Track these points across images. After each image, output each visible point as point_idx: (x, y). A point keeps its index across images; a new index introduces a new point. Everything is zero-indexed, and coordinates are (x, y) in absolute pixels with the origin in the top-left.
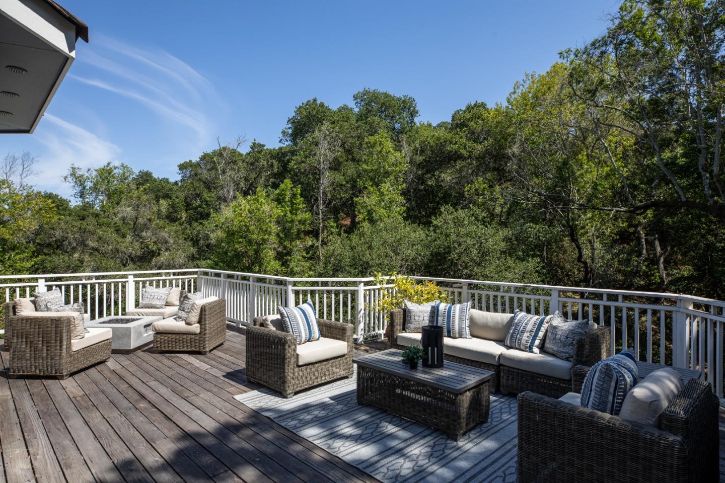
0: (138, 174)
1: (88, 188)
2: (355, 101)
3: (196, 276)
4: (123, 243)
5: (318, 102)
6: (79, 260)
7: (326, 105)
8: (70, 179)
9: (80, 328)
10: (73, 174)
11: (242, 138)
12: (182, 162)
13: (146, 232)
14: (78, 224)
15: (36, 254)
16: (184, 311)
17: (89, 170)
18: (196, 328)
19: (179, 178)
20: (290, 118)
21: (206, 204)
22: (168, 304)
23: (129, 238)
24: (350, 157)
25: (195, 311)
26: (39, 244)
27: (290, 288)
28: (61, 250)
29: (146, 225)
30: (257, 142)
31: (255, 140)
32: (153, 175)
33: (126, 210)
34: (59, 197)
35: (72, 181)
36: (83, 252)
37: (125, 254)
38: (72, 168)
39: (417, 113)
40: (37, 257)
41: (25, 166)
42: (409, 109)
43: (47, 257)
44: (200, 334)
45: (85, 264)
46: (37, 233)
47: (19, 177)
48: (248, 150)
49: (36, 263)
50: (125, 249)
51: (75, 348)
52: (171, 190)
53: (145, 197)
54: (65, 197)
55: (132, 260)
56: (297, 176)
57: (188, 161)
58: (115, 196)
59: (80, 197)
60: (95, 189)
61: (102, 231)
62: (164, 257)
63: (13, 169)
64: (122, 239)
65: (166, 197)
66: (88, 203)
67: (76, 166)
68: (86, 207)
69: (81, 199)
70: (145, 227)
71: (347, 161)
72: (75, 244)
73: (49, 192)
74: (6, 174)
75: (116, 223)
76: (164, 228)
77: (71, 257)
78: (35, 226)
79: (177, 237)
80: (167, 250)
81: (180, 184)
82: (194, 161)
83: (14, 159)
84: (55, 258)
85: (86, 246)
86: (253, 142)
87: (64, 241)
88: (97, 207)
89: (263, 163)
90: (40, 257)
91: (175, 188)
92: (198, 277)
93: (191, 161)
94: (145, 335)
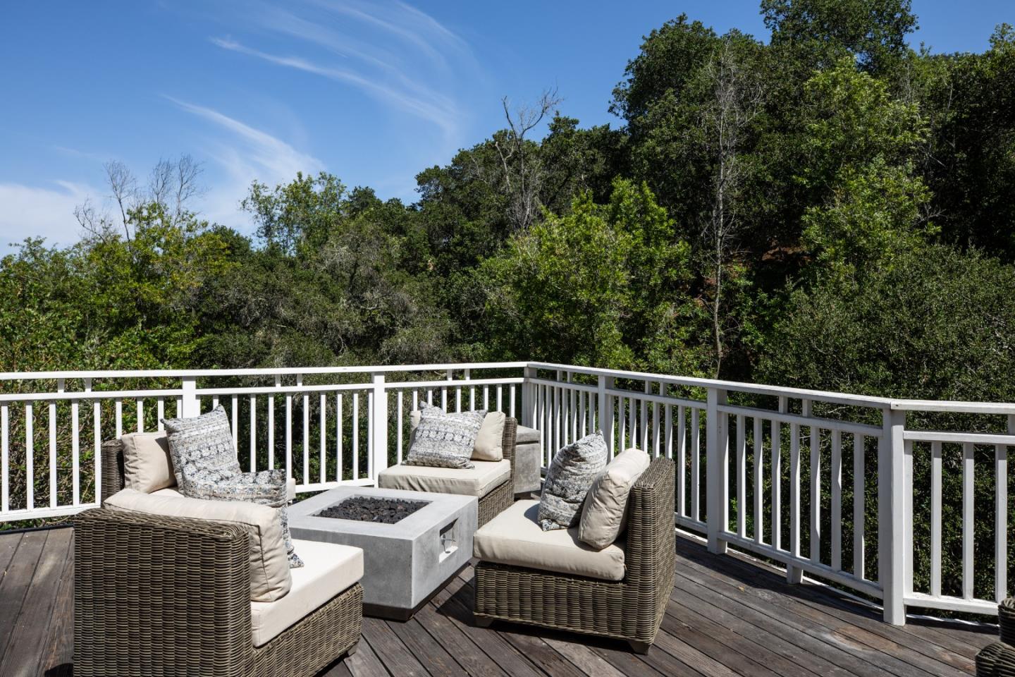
0: (351, 194)
1: (276, 218)
2: (764, 16)
3: (520, 380)
4: (333, 310)
5: (689, 22)
6: (264, 342)
7: (706, 26)
8: (250, 204)
9: (276, 562)
10: (256, 198)
11: (549, 96)
12: (423, 170)
13: (372, 291)
14: (262, 277)
15: (200, 331)
16: (564, 496)
17: (278, 189)
18: (611, 560)
19: (417, 198)
20: (633, 60)
21: (472, 240)
22: (478, 457)
23: (343, 303)
24: (777, 122)
25: (611, 503)
26: (205, 314)
27: (899, 434)
28: (237, 323)
29: (371, 278)
30: (562, 116)
31: (558, 114)
32: (375, 194)
33: (339, 253)
34: (235, 235)
35: (253, 208)
36: (270, 327)
37: (338, 331)
38: (255, 186)
39: (912, 22)
40: (201, 335)
41: (184, 181)
42: (892, 16)
43: (217, 336)
44: (624, 580)
45: (273, 348)
46: (201, 296)
47: (175, 199)
48: (547, 133)
49: (199, 347)
50: (336, 322)
51: (262, 635)
52: (405, 219)
53: (370, 227)
54: (243, 234)
55: (348, 341)
56: (661, 169)
57: (432, 167)
58: (319, 233)
59: (266, 235)
60: (287, 220)
61: (300, 289)
62: (402, 339)
63: (167, 186)
64: (332, 305)
65: (399, 231)
66: (277, 244)
67: (259, 183)
68: (274, 251)
69: (267, 239)
70: (371, 282)
71: (770, 131)
72: (258, 313)
73: (220, 224)
74: (158, 194)
75: (321, 277)
76: (403, 282)
77: (251, 336)
78: (197, 282)
79: (424, 300)
80: (405, 324)
81: (419, 208)
82: (442, 167)
83: (169, 168)
84: (227, 337)
85: (274, 316)
86: (555, 116)
87: (241, 307)
88: (291, 253)
89: (575, 154)
90: (208, 336)
91: (412, 215)
92: (526, 383)
93: (437, 167)
94: (443, 557)
